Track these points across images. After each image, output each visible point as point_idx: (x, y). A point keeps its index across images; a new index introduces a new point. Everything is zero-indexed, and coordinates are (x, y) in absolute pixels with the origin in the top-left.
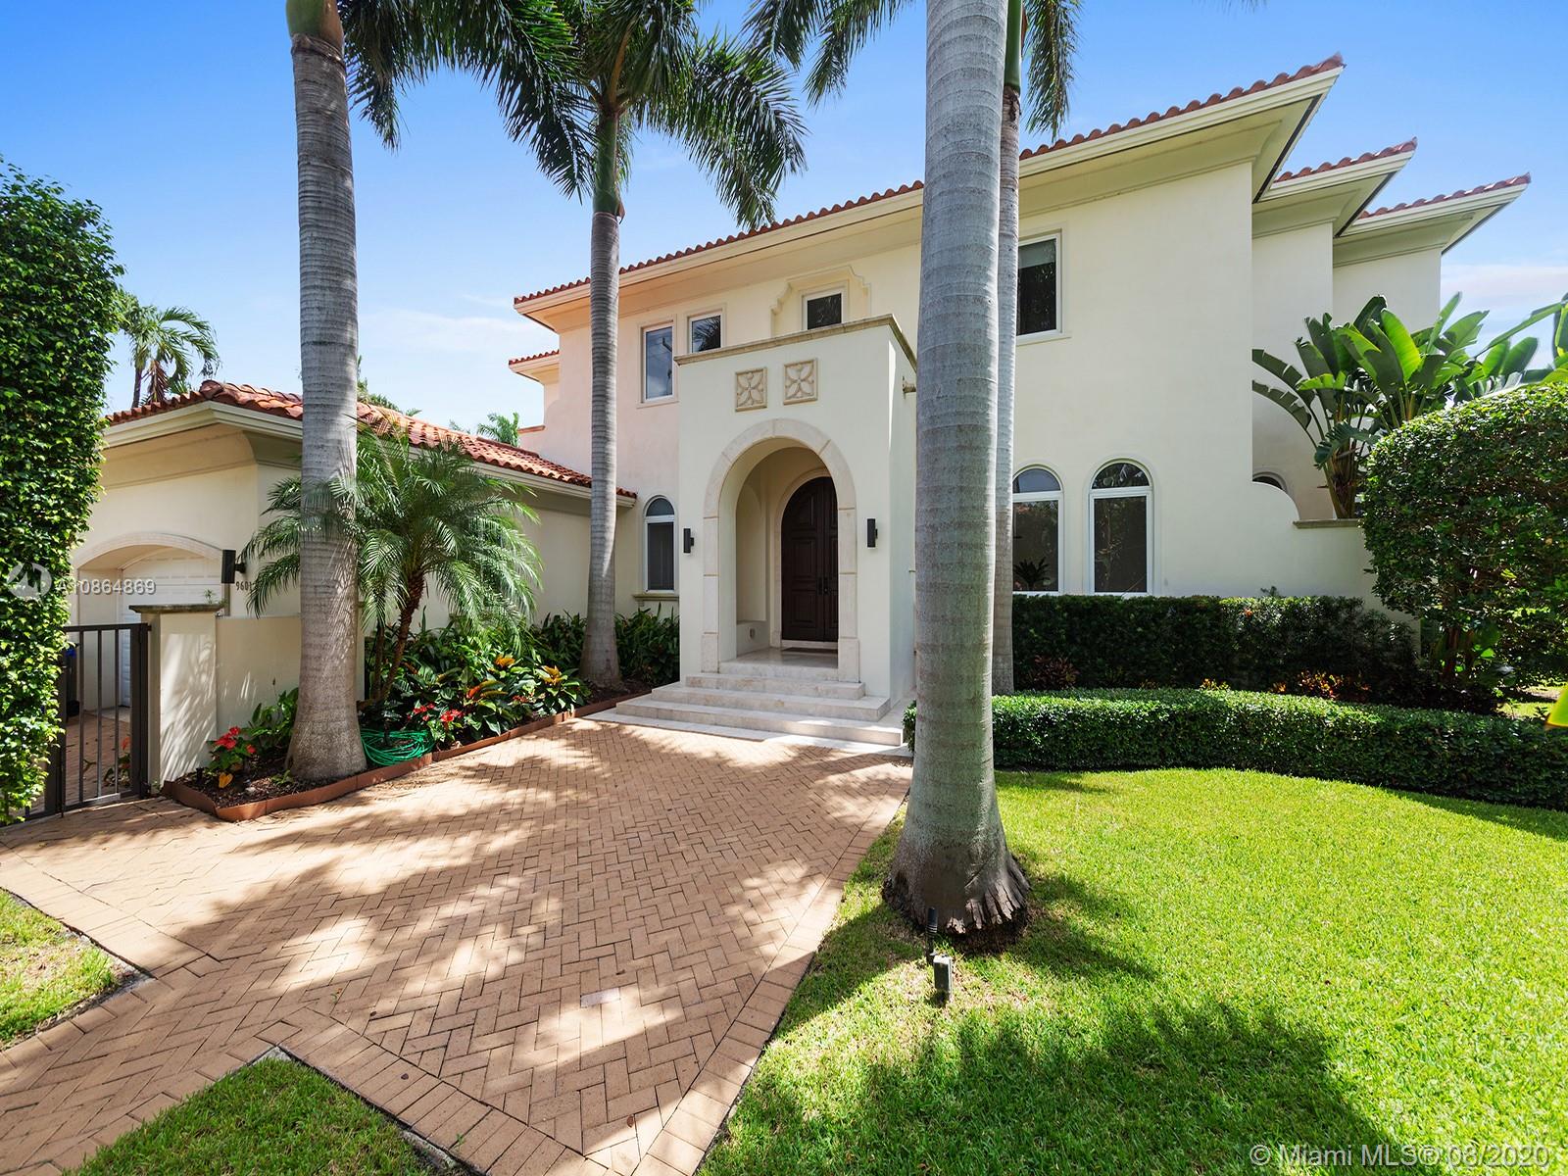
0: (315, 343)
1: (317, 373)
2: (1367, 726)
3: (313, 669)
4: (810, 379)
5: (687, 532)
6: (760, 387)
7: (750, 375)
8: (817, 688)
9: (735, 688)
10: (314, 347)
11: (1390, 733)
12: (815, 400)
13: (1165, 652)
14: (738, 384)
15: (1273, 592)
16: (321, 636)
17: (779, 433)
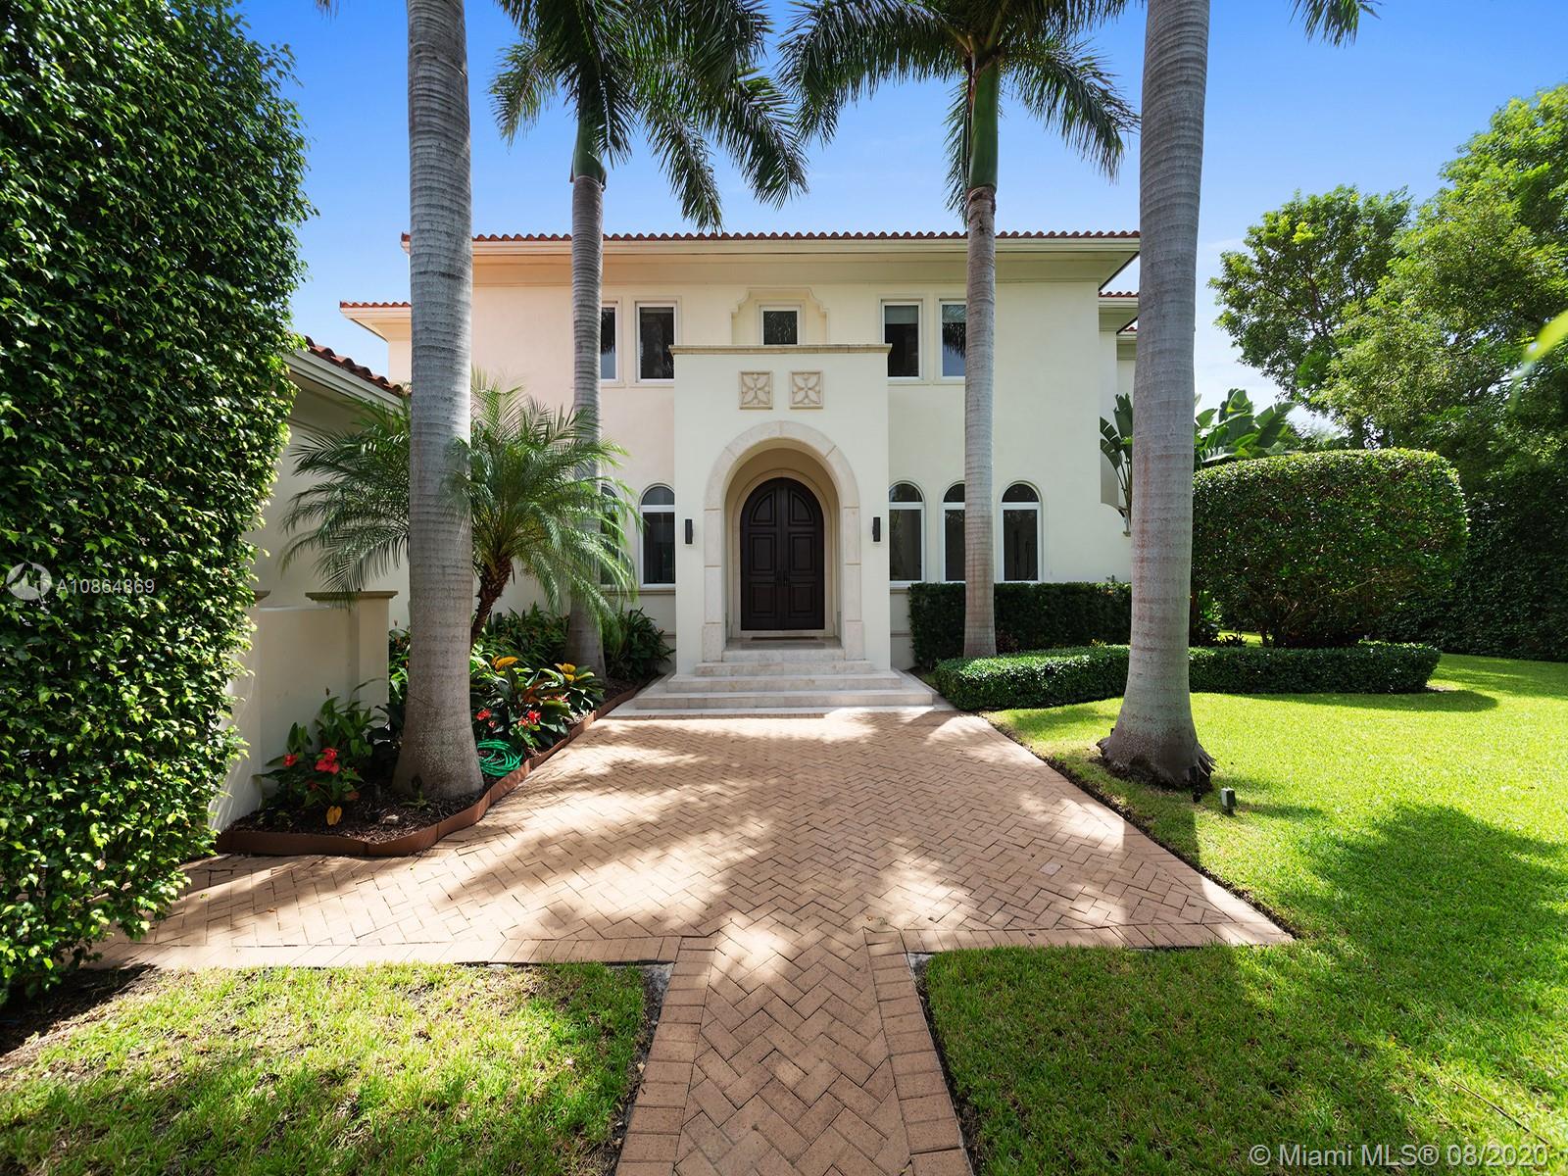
0: (443, 275)
1: (445, 311)
2: (1209, 657)
3: (439, 667)
4: (817, 388)
5: (689, 523)
6: (767, 389)
7: (755, 376)
8: (835, 667)
9: (753, 674)
10: (442, 279)
11: (1221, 659)
12: (821, 408)
13: (1061, 623)
14: (744, 384)
15: (1113, 579)
16: (449, 626)
17: (786, 435)
